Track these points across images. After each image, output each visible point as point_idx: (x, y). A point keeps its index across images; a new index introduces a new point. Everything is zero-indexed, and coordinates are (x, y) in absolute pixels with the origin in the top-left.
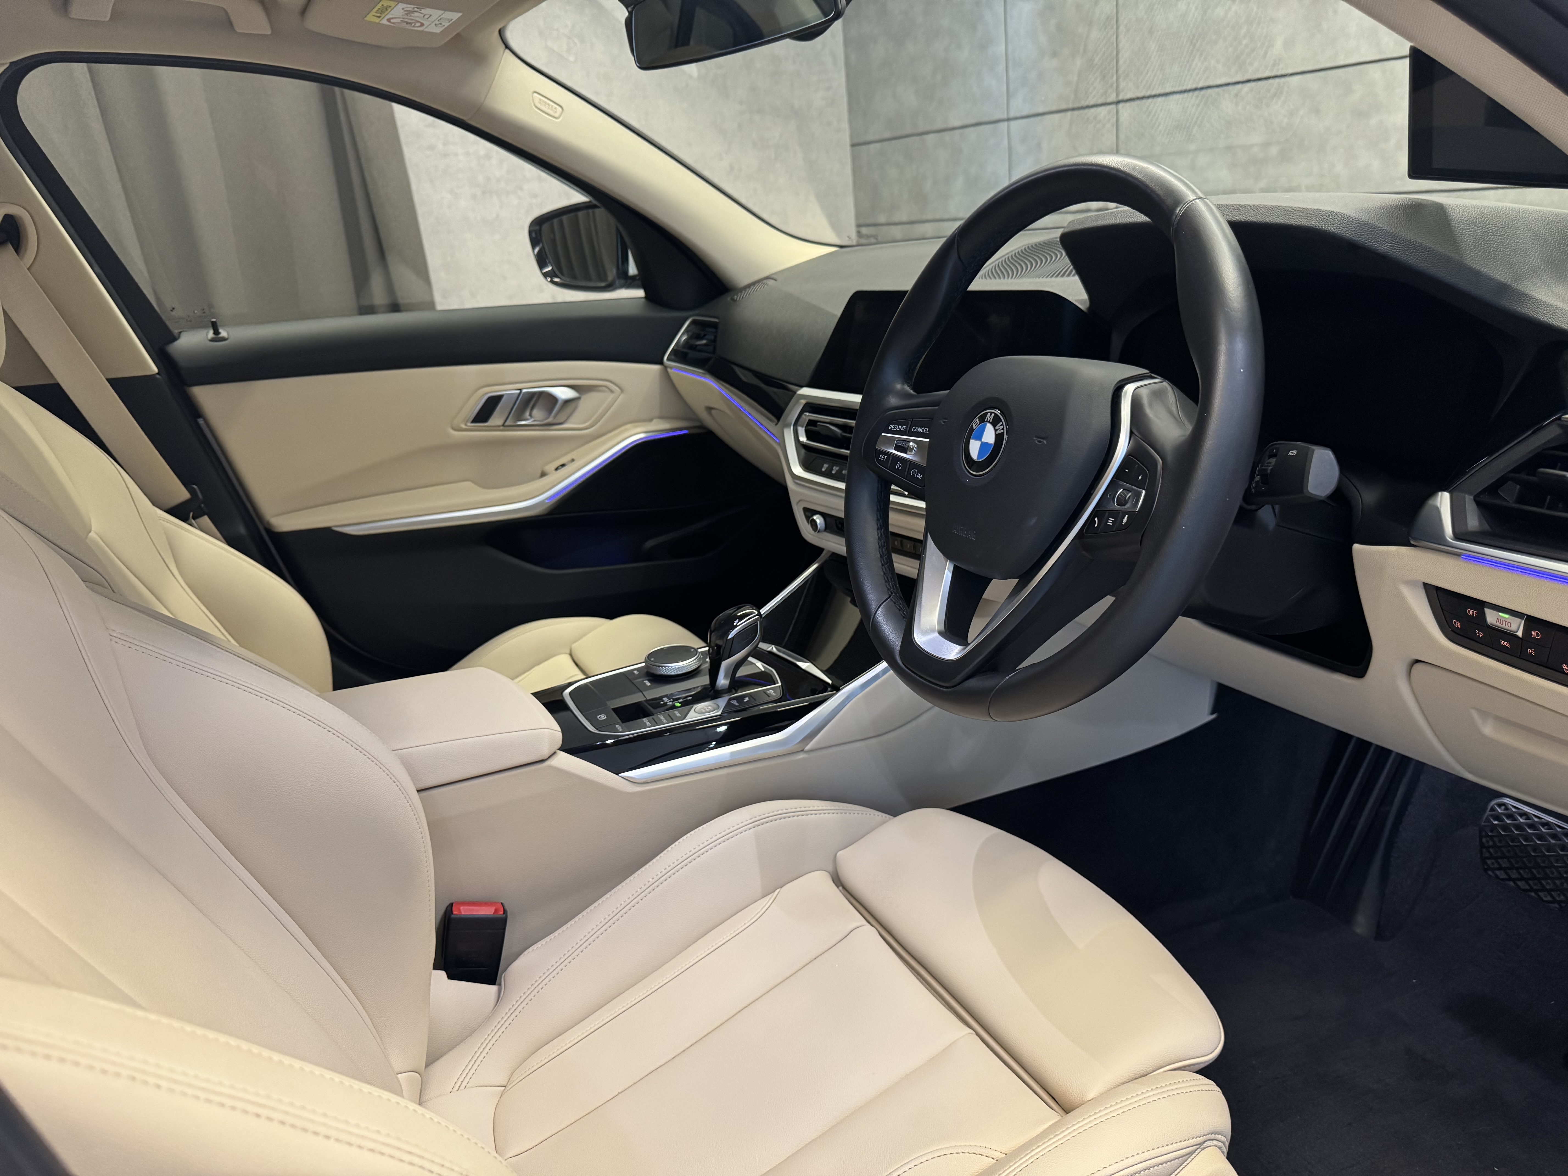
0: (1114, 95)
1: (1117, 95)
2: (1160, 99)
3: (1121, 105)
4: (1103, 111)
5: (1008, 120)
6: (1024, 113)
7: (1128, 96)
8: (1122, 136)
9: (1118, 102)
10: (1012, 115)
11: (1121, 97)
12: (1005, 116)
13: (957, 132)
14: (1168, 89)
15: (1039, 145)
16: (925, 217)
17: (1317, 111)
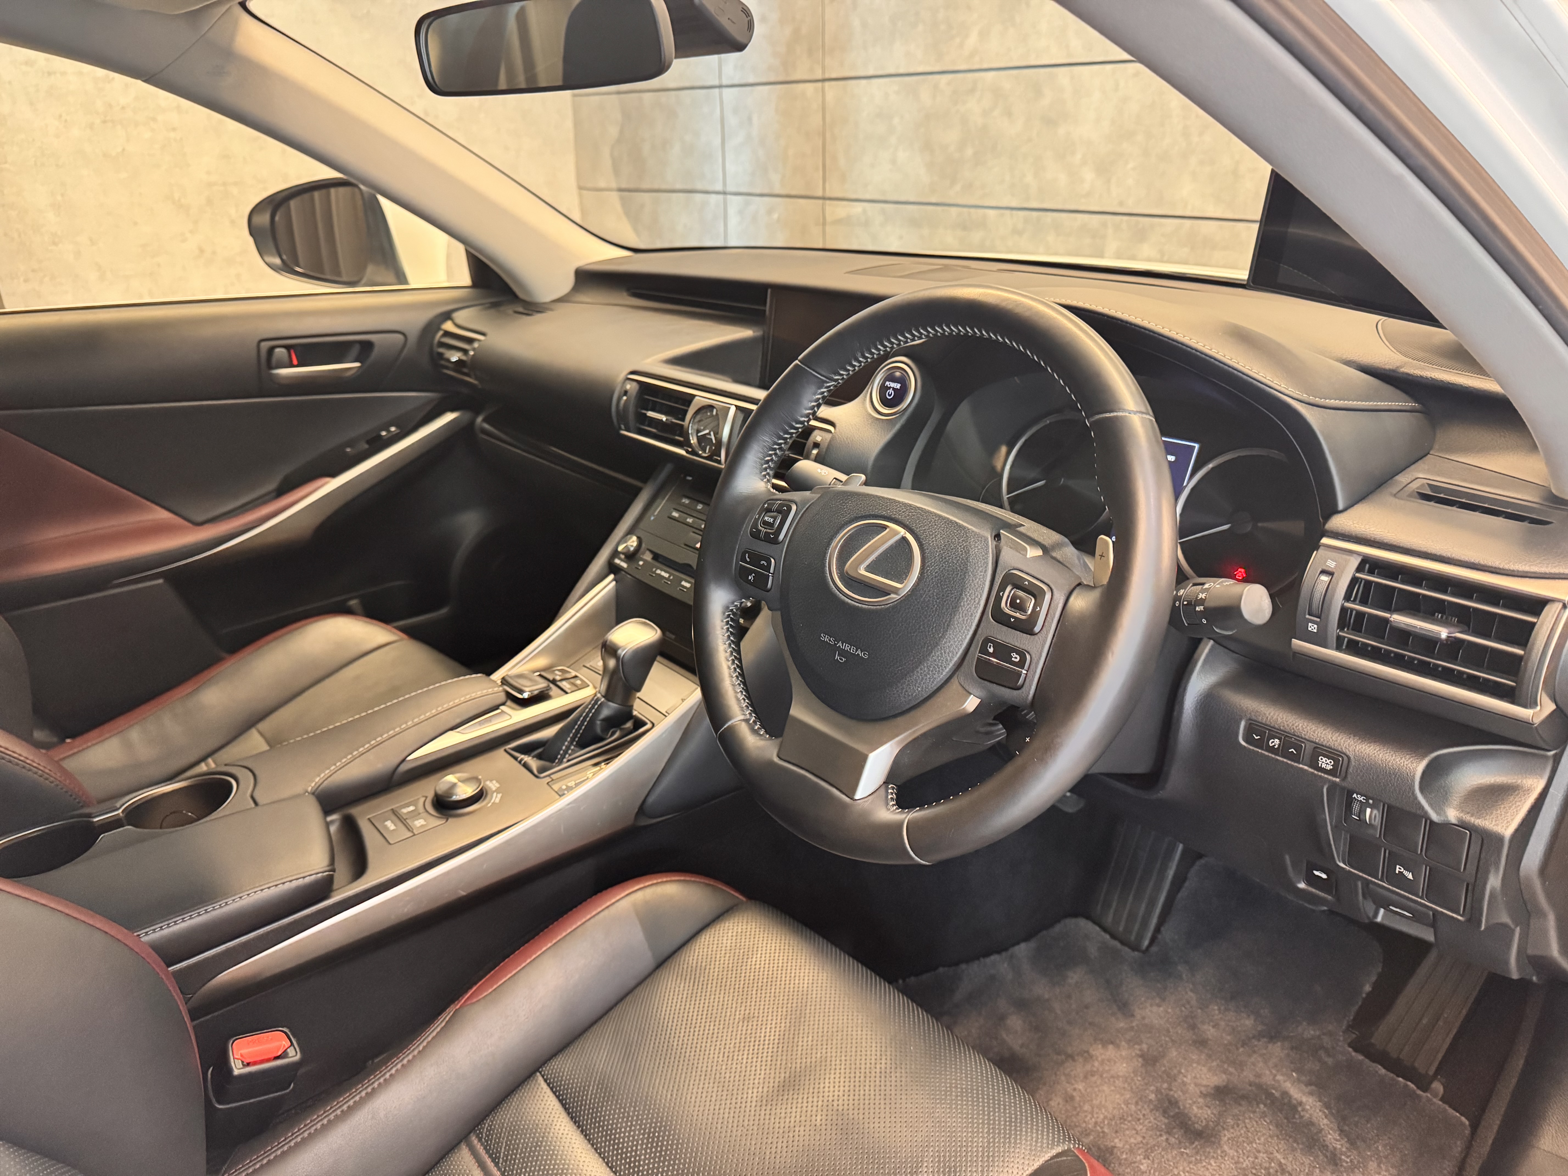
0: (821, 72)
1: (823, 72)
2: (864, 82)
3: (827, 84)
4: (809, 87)
5: (720, 86)
6: (736, 82)
7: (834, 76)
8: (828, 119)
9: (824, 80)
10: (725, 82)
11: (827, 76)
12: (717, 83)
13: (673, 93)
14: (871, 72)
15: (750, 119)
16: (645, 185)
17: (1008, 113)
